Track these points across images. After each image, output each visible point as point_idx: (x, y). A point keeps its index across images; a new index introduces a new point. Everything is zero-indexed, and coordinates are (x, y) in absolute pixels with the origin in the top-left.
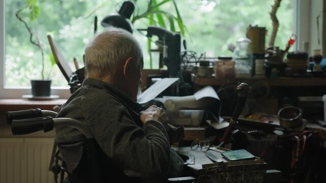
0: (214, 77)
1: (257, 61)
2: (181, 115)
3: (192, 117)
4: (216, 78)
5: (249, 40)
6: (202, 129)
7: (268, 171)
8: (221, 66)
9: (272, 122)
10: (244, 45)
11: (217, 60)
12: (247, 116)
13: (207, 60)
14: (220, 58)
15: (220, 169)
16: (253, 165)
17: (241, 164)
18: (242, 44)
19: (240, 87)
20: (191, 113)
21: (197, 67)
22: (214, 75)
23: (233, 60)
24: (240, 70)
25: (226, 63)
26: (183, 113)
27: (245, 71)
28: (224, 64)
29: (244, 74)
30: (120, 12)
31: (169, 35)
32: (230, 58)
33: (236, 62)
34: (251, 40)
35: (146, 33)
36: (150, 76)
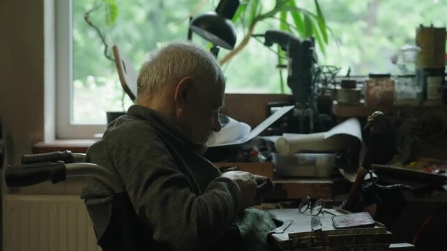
0: (363, 104)
1: (429, 80)
2: (300, 162)
3: (318, 163)
4: (366, 105)
5: (419, 48)
6: (328, 182)
7: (392, 246)
8: (372, 87)
9: (444, 172)
10: (411, 55)
11: (368, 79)
12: (406, 163)
13: (351, 79)
14: (371, 76)
15: (315, 241)
16: (369, 236)
17: (350, 233)
18: (407, 53)
19: (373, 117)
20: (315, 158)
21: (335, 90)
22: (362, 101)
23: (392, 79)
24: (402, 93)
25: (380, 82)
26: (304, 159)
27: (409, 94)
28: (377, 84)
29: (407, 99)
30: (217, 10)
31: (294, 42)
32: (388, 76)
33: (396, 81)
34: (421, 47)
35: (263, 40)
36: (270, 103)
